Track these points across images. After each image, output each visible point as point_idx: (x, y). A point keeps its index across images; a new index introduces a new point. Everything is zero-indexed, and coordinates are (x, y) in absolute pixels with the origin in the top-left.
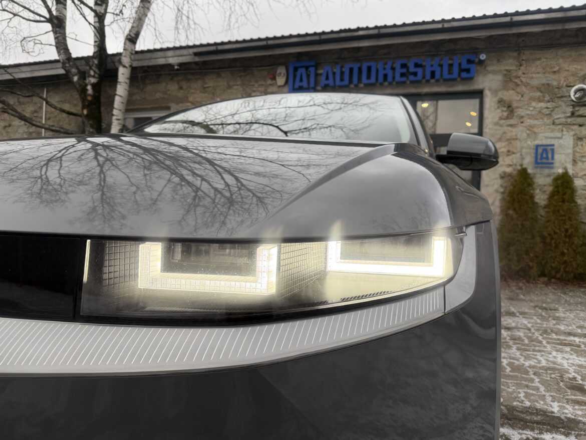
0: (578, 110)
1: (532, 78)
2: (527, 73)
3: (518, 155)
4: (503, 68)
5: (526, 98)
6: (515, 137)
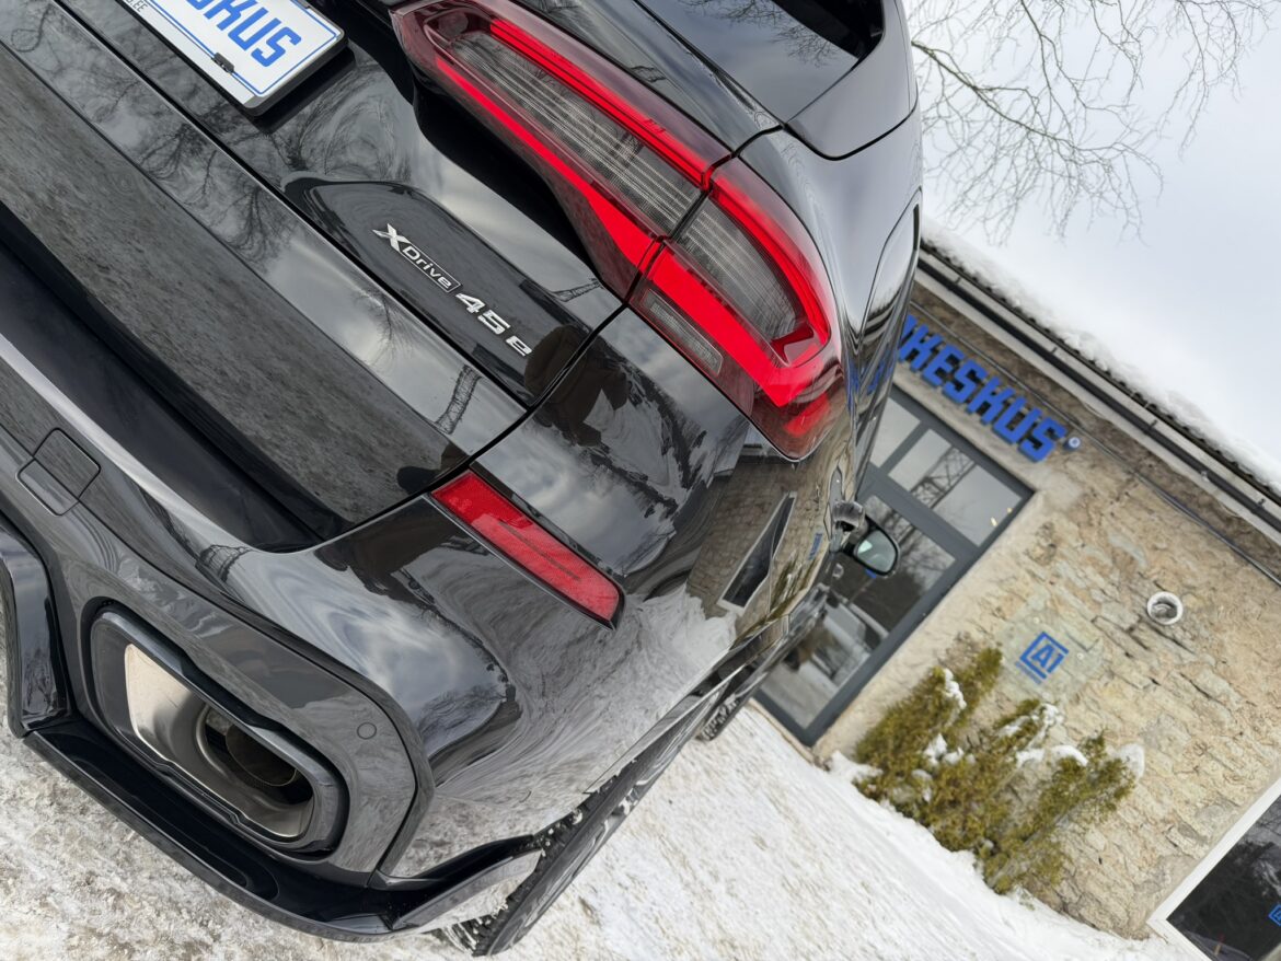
0: (1142, 630)
1: (1119, 530)
2: (1117, 519)
4: (1091, 482)
5: (1087, 551)
6: (1024, 596)
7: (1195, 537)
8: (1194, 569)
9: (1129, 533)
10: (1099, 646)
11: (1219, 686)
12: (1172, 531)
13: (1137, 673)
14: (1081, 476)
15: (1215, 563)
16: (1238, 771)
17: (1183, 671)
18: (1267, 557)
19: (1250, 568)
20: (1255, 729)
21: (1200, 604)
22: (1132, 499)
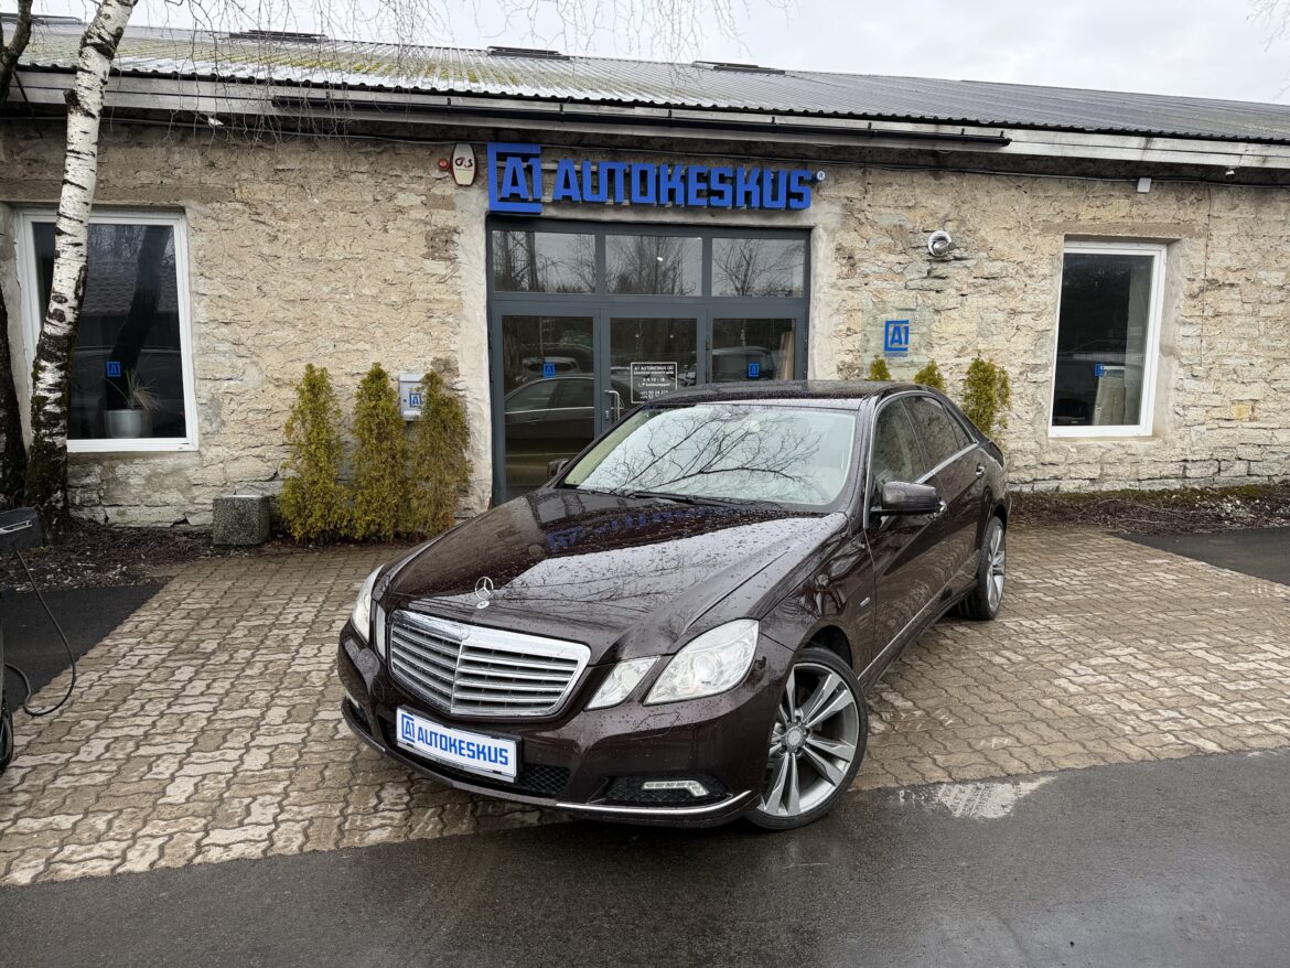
0: (935, 269)
1: (880, 214)
2: (874, 206)
3: (859, 336)
4: (843, 194)
5: (873, 246)
6: (857, 308)
7: (926, 180)
8: (939, 203)
9: (888, 210)
10: (920, 301)
11: (996, 267)
12: (911, 189)
13: (949, 298)
14: (835, 194)
15: (947, 189)
16: (1038, 310)
17: (974, 275)
18: (971, 160)
19: (968, 175)
20: (1031, 276)
21: (956, 223)
22: (874, 185)
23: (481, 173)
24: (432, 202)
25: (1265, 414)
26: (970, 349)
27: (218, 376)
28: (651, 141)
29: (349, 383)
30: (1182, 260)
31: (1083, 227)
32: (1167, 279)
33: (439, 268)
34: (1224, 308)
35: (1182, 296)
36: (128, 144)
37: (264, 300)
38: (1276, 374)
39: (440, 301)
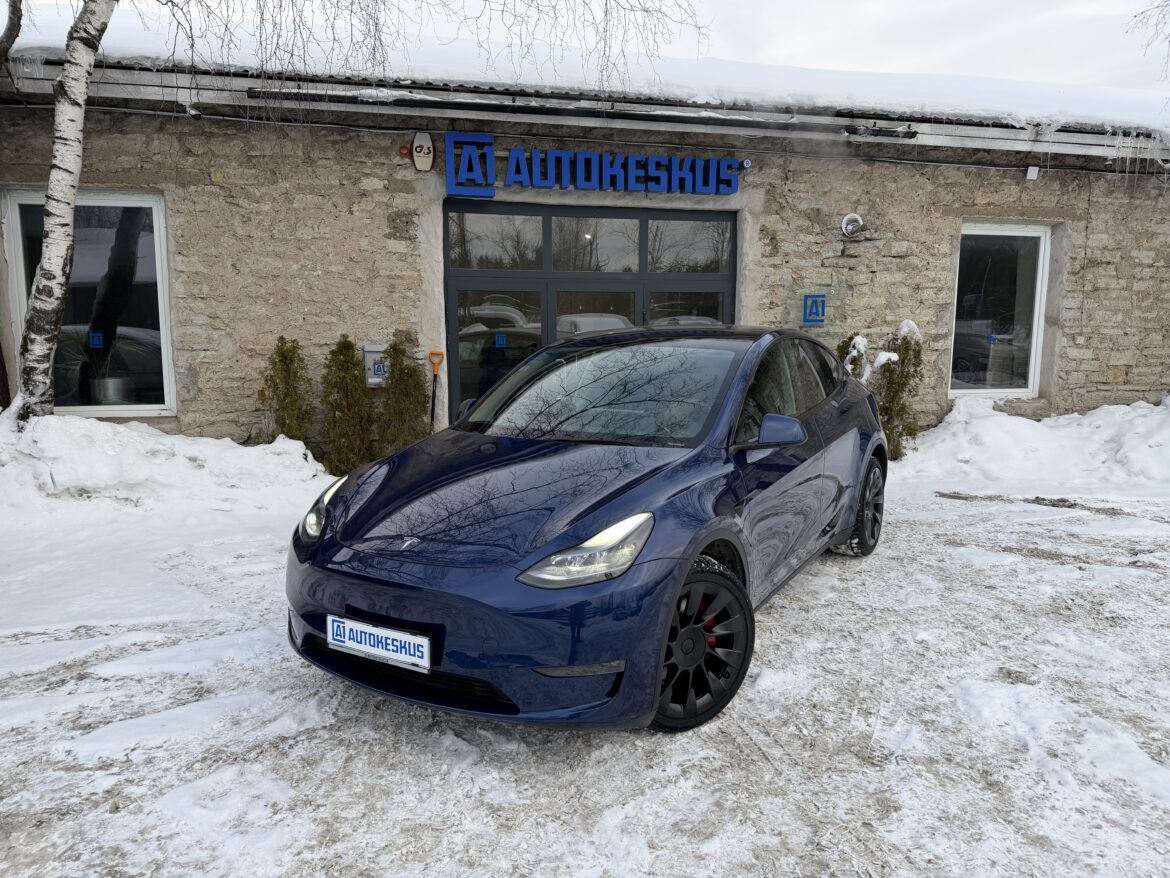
0: (849, 248)
1: (800, 198)
2: (794, 191)
3: (781, 309)
4: (766, 180)
5: (793, 227)
6: (779, 283)
7: (840, 168)
8: (852, 189)
9: (806, 195)
10: (835, 277)
11: (899, 247)
12: (827, 176)
13: (863, 277)
14: (758, 180)
15: (859, 176)
16: (939, 285)
17: (883, 254)
18: (880, 150)
19: (877, 164)
20: (932, 255)
21: (867, 207)
22: (794, 172)
23: (439, 160)
24: (394, 187)
25: (1137, 378)
26: (879, 321)
27: (195, 347)
28: (594, 132)
29: (317, 353)
30: (1065, 240)
31: (978, 212)
32: (1051, 258)
33: (400, 246)
34: (1102, 283)
35: (1066, 272)
36: (110, 131)
37: (238, 278)
38: (1147, 342)
39: (399, 277)
